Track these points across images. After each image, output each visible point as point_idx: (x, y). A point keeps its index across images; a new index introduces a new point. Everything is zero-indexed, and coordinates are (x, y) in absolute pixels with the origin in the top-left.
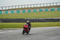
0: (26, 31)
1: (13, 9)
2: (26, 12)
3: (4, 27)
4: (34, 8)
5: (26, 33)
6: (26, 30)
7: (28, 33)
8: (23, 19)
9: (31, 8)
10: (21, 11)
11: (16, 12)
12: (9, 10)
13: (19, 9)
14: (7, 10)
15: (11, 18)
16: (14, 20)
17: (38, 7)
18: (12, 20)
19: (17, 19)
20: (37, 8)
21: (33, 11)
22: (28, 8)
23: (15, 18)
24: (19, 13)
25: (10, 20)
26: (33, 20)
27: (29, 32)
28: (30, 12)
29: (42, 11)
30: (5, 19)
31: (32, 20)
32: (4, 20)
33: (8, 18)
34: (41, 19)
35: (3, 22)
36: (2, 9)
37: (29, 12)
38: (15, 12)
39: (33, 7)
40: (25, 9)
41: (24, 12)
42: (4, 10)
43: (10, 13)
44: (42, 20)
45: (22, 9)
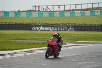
1: (93, 9)
3: (78, 39)
6: (52, 50)
11: (99, 14)
12: (87, 9)
14: (84, 10)
16: (95, 27)
18: (91, 27)
23: (97, 23)
25: (88, 26)
27: (58, 54)
30: (80, 24)
32: (78, 26)
33: (85, 24)
35: (77, 31)
42: (78, 10)
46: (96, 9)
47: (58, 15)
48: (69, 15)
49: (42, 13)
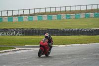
0: (45, 50)
1: (40, 14)
2: (62, 18)
3: (26, 43)
4: (76, 12)
6: (43, 49)
7: (47, 56)
9: (71, 12)
10: (55, 17)
11: (46, 19)
12: (35, 14)
13: (51, 13)
14: (31, 15)
15: (38, 28)
16: (42, 31)
17: (83, 11)
18: (39, 31)
20: (81, 12)
21: (74, 17)
22: (65, 12)
23: (44, 28)
24: (51, 19)
25: (36, 31)
26: (75, 31)
27: (49, 53)
28: (70, 18)
29: (88, 16)
30: (28, 29)
31: (72, 31)
32: (26, 31)
34: (88, 29)
37: (68, 17)
38: (45, 17)
39: (75, 10)
40: (61, 12)
41: (59, 18)
42: (26, 15)
43: (37, 19)
44: (89, 31)
45: (56, 13)
46: (44, 14)
47: (7, 20)
48: (17, 20)
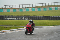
1: (39, 7)
5: (29, 34)
7: (31, 34)
8: (50, 16)
9: (58, 6)
10: (48, 9)
11: (43, 10)
12: (36, 7)
13: (46, 6)
14: (34, 8)
15: (38, 15)
16: (40, 17)
18: (39, 17)
19: (44, 16)
22: (54, 6)
23: (42, 15)
24: (46, 10)
25: (37, 17)
27: (32, 32)
28: (57, 10)
30: (31, 16)
33: (35, 16)
36: (29, 7)
40: (52, 6)
41: (51, 9)
42: (31, 8)
43: (37, 10)
46: (41, 7)
47: (19, 11)
49: (9, 10)
